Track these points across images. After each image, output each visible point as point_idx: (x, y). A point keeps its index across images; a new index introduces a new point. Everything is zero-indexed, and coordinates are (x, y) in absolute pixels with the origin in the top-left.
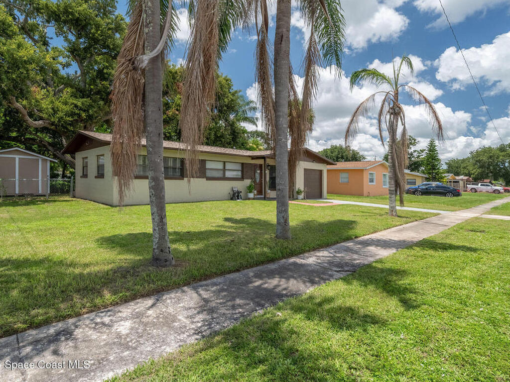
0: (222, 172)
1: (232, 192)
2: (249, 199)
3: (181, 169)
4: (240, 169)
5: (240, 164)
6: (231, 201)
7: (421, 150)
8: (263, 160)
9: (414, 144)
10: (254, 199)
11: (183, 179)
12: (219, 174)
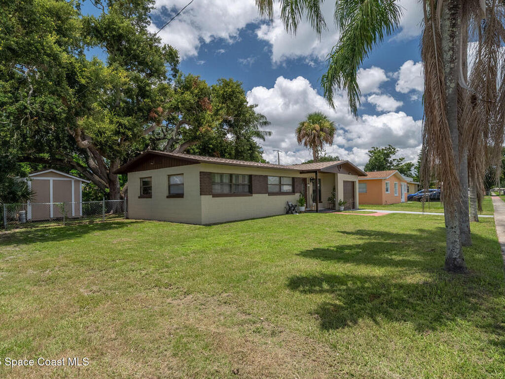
0: (278, 187)
1: (288, 206)
2: (300, 212)
3: (249, 185)
4: (291, 183)
5: (291, 179)
6: (287, 215)
7: (400, 159)
8: (315, 174)
9: (394, 153)
10: (305, 212)
11: (252, 196)
12: (276, 189)
